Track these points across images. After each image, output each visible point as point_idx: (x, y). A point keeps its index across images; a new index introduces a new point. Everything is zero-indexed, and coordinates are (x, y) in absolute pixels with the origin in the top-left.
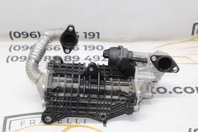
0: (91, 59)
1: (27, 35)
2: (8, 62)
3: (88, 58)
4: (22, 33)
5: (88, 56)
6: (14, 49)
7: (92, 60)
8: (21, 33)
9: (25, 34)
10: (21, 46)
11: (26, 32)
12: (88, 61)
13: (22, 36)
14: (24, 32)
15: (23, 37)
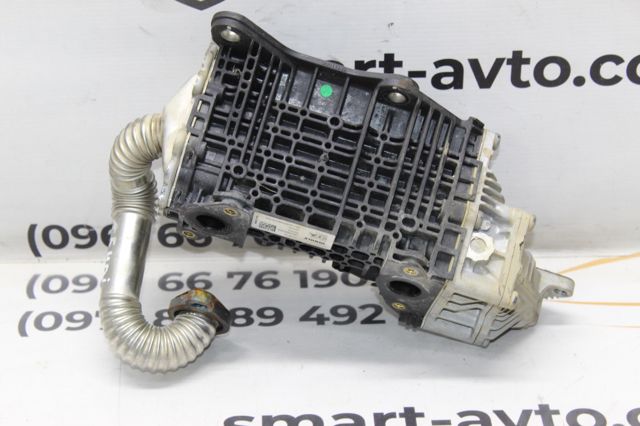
0: (326, 316)
1: (93, 235)
2: (23, 332)
3: (314, 316)
4: (75, 231)
5: (315, 309)
6: (46, 287)
7: (328, 319)
8: (69, 230)
9: (83, 232)
10: (70, 279)
11: (88, 227)
12: (315, 323)
13: (73, 241)
14: (81, 226)
15: (78, 246)
